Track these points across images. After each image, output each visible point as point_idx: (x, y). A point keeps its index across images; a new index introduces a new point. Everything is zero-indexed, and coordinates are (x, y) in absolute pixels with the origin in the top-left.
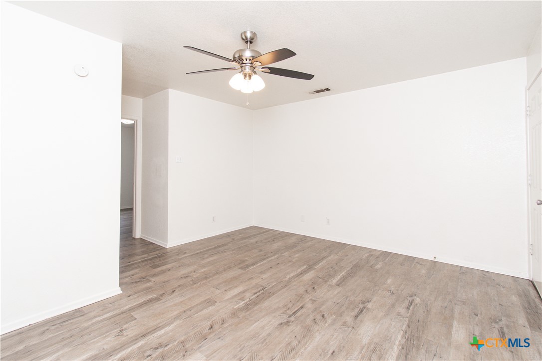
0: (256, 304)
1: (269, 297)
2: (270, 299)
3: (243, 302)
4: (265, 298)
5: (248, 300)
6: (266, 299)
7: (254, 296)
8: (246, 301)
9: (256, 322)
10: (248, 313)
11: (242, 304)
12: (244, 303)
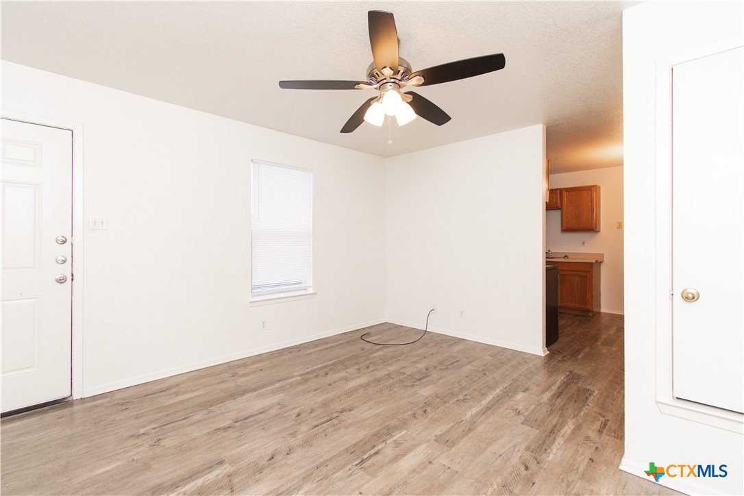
0: (376, 435)
1: (355, 445)
2: (355, 441)
3: (395, 438)
4: (362, 444)
5: (388, 442)
6: (361, 441)
7: (379, 447)
8: (391, 440)
9: (378, 414)
10: (387, 423)
11: (397, 436)
12: (394, 436)
